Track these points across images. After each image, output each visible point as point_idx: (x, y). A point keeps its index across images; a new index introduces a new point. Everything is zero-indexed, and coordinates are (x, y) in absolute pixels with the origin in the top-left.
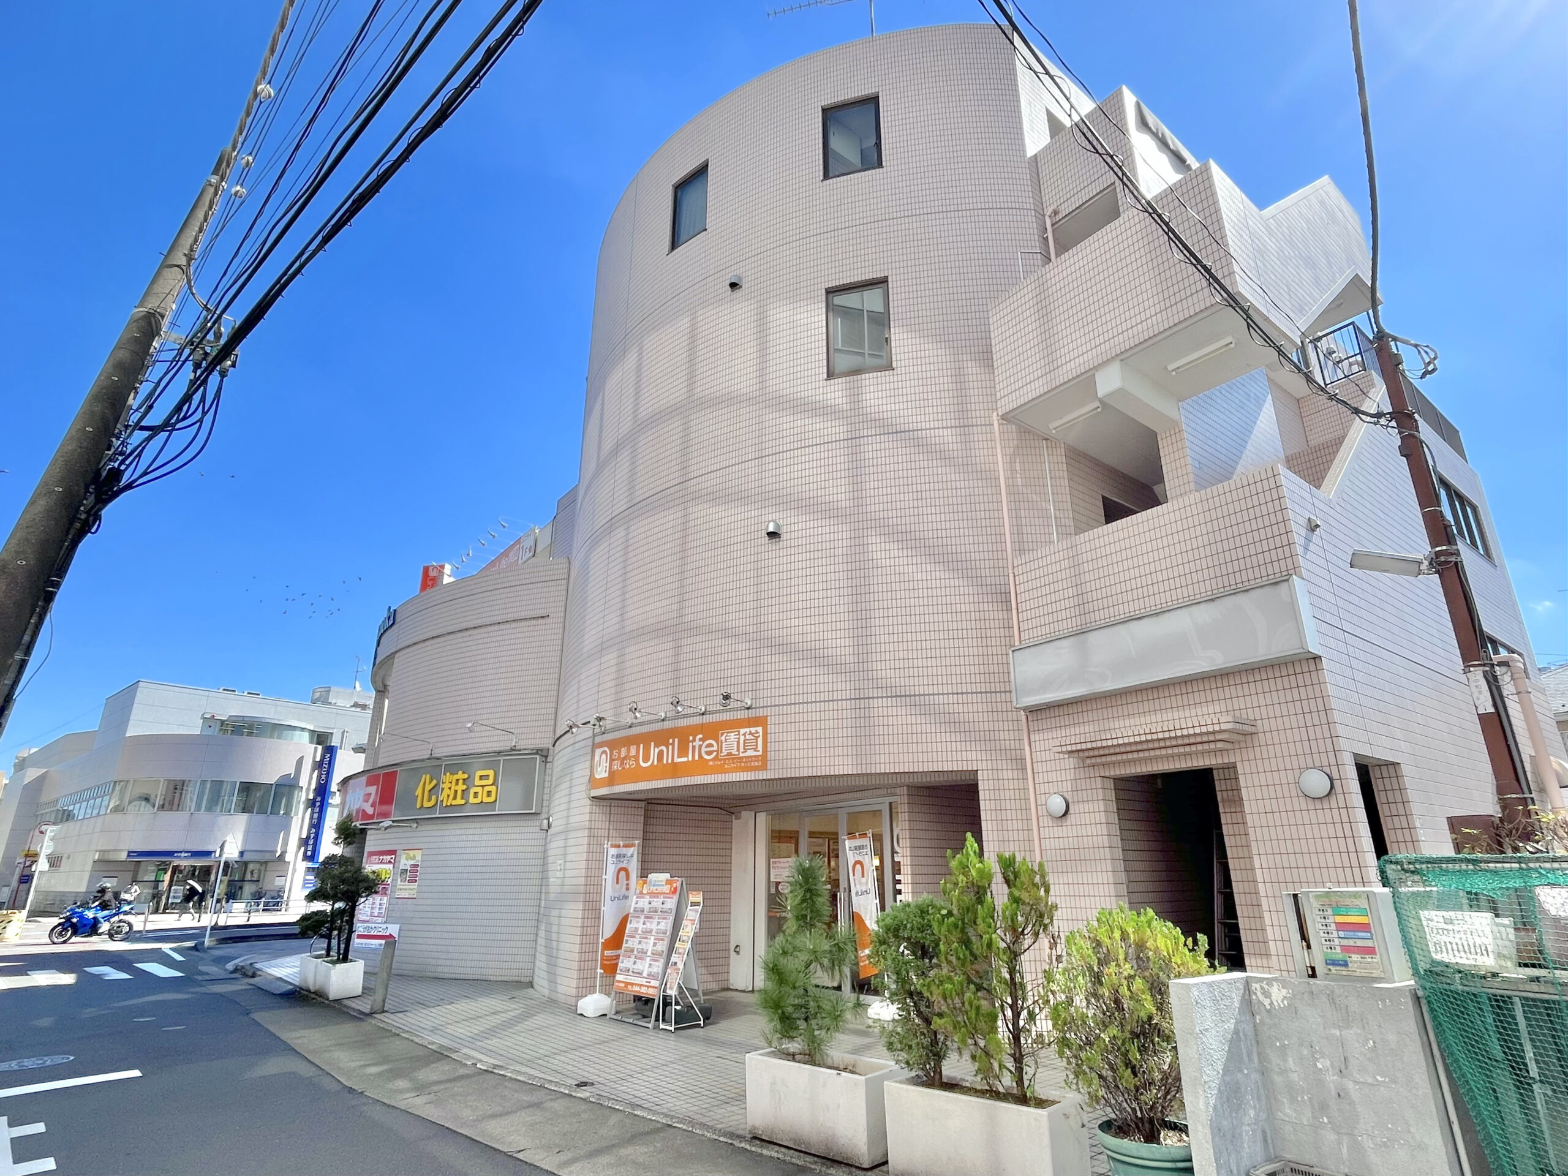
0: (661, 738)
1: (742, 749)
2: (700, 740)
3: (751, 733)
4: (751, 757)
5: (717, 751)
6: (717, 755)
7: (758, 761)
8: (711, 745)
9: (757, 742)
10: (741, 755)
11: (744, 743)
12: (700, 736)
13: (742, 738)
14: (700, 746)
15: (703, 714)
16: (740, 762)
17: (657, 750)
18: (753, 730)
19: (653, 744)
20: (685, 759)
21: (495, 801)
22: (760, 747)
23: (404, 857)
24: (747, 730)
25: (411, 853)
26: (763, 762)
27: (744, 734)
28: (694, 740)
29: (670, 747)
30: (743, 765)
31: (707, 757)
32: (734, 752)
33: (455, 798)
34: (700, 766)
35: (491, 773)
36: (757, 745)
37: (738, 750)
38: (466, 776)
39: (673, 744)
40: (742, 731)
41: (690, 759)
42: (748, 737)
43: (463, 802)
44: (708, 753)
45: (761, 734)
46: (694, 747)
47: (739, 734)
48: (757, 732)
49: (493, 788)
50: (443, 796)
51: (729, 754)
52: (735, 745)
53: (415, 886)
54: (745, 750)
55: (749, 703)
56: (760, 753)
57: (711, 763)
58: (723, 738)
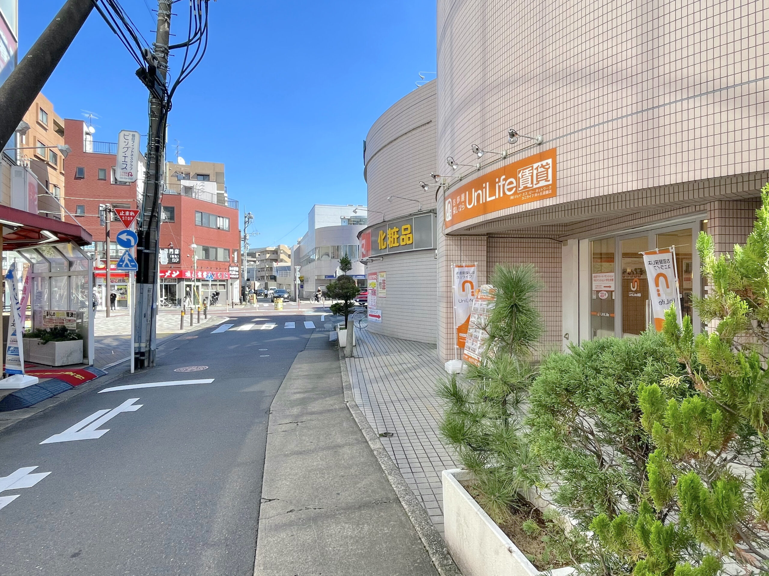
0: (478, 184)
1: (535, 182)
2: (504, 180)
3: (543, 166)
4: (542, 187)
5: (516, 187)
6: (516, 190)
7: (548, 190)
8: (511, 183)
9: (547, 173)
10: (535, 187)
11: (537, 176)
12: (504, 177)
13: (535, 172)
14: (504, 185)
15: (505, 158)
16: (534, 193)
17: (476, 194)
18: (544, 163)
19: (473, 190)
20: (493, 198)
21: (412, 243)
22: (550, 177)
23: (379, 276)
24: (539, 164)
25: (382, 274)
26: (553, 189)
27: (537, 168)
28: (499, 181)
29: (484, 190)
30: (536, 195)
31: (508, 193)
32: (529, 185)
33: (394, 243)
34: (505, 202)
35: (408, 226)
36: (547, 176)
37: (532, 183)
38: (397, 230)
39: (486, 187)
40: (535, 166)
41: (497, 197)
42: (540, 170)
43: (398, 245)
44: (510, 190)
45: (551, 165)
46: (499, 187)
47: (532, 169)
48: (548, 164)
49: (410, 235)
50: (389, 242)
51: (526, 187)
52: (530, 179)
53: (385, 291)
54: (538, 182)
55: (540, 138)
56: (550, 182)
57: (512, 197)
58: (520, 175)
